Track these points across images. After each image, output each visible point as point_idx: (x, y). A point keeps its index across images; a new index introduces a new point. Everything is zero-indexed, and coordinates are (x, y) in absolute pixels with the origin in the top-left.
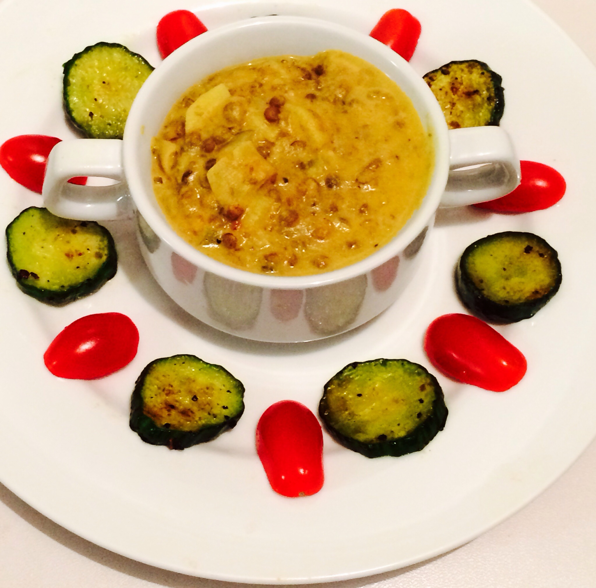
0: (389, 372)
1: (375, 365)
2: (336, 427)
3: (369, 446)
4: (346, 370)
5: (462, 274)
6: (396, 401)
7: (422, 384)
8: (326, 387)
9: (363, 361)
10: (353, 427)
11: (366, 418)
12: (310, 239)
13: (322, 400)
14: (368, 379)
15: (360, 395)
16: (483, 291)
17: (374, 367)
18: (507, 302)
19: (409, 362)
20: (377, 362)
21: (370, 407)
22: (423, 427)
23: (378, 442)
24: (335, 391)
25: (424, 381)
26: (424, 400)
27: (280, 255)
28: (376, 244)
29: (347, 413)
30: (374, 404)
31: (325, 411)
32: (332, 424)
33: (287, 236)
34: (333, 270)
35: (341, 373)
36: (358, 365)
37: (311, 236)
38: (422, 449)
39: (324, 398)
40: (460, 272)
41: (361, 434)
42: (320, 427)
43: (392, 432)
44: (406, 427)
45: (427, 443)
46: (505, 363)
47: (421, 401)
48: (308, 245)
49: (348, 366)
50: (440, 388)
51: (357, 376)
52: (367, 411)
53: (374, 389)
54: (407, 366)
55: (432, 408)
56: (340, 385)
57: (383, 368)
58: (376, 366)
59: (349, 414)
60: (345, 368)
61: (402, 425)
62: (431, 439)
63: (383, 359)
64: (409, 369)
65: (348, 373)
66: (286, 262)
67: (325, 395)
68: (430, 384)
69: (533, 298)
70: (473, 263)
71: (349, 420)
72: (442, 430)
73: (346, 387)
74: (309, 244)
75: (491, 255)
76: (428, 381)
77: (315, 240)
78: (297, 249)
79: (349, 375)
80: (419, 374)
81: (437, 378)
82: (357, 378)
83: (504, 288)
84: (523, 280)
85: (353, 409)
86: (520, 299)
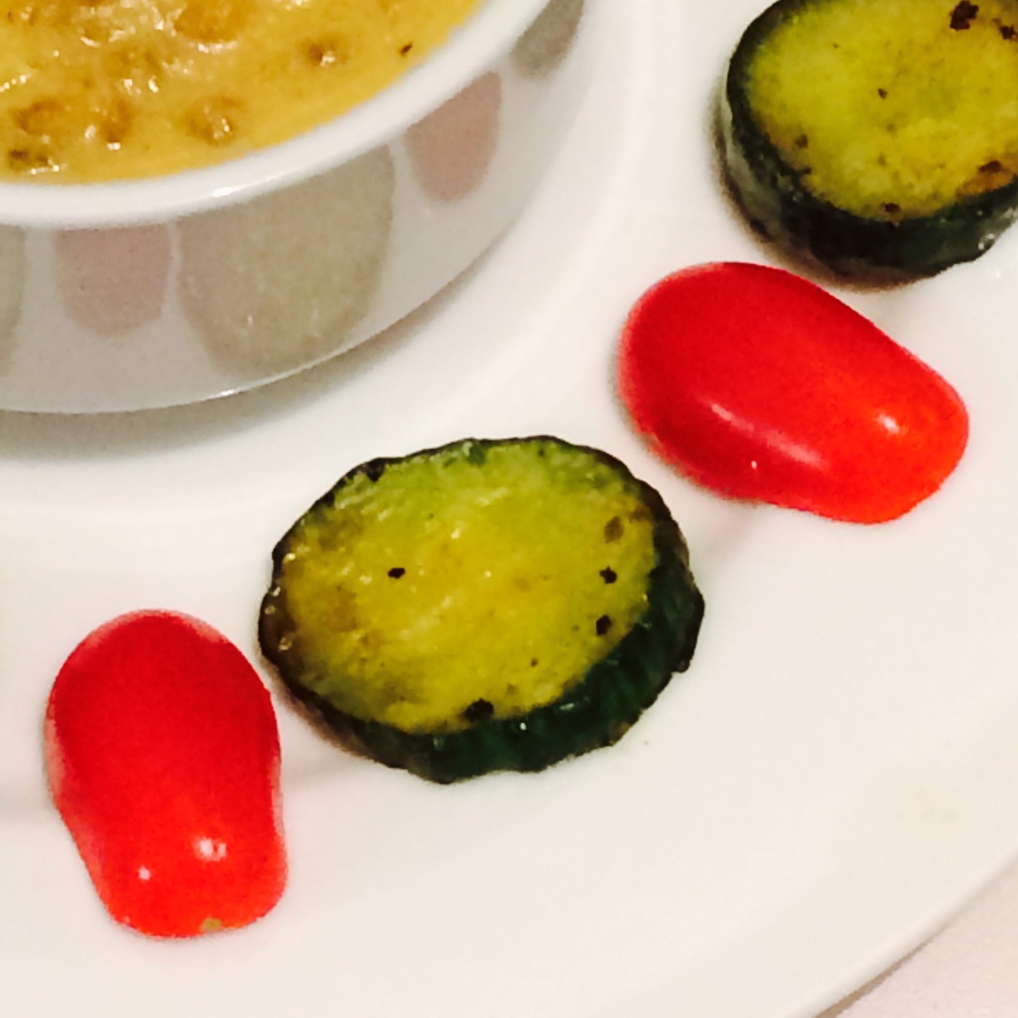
0: (495, 485)
1: (447, 464)
2: (321, 689)
3: (436, 742)
4: (345, 490)
5: (734, 121)
6: (522, 584)
7: (610, 517)
8: (279, 553)
9: (402, 454)
10: (379, 684)
11: (423, 649)
12: (171, 44)
13: (267, 600)
14: (424, 513)
15: (397, 573)
16: (807, 177)
17: (440, 471)
18: (891, 208)
19: (564, 445)
20: (455, 454)
21: (435, 611)
22: (616, 663)
23: (465, 725)
24: (310, 565)
25: (616, 506)
26: (616, 571)
27: (68, 108)
28: (406, 43)
29: (356, 636)
30: (447, 601)
31: (280, 638)
32: (306, 679)
33: (88, 36)
34: (259, 146)
35: (328, 499)
36: (387, 466)
37: (174, 33)
38: (618, 737)
39: (276, 593)
40: (728, 115)
41: (407, 706)
42: (268, 694)
43: (511, 689)
44: (558, 669)
45: (633, 719)
46: (890, 424)
47: (609, 576)
48: (165, 65)
49: (351, 474)
50: (675, 525)
51: (385, 506)
52: (425, 623)
53: (445, 547)
54: (558, 458)
55: (645, 597)
56: (327, 544)
57: (475, 472)
58: (450, 468)
59: (365, 640)
60: (341, 484)
61: (543, 664)
62: (649, 702)
63: (471, 440)
64: (565, 467)
65: (356, 499)
66: (90, 132)
67: (278, 581)
68: (636, 516)
69: (980, 190)
70: (774, 79)
71: (364, 661)
72: (684, 668)
73: (350, 551)
74: (170, 62)
75: (836, 46)
76: (632, 503)
77: (191, 45)
78: (128, 83)
79: (360, 506)
80: (599, 483)
81: (662, 493)
82: (382, 516)
83: (882, 161)
84: (946, 125)
85: (375, 621)
86: (935, 196)
